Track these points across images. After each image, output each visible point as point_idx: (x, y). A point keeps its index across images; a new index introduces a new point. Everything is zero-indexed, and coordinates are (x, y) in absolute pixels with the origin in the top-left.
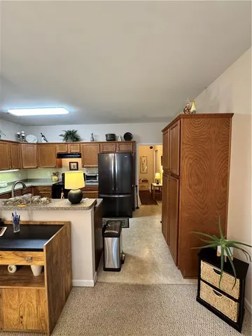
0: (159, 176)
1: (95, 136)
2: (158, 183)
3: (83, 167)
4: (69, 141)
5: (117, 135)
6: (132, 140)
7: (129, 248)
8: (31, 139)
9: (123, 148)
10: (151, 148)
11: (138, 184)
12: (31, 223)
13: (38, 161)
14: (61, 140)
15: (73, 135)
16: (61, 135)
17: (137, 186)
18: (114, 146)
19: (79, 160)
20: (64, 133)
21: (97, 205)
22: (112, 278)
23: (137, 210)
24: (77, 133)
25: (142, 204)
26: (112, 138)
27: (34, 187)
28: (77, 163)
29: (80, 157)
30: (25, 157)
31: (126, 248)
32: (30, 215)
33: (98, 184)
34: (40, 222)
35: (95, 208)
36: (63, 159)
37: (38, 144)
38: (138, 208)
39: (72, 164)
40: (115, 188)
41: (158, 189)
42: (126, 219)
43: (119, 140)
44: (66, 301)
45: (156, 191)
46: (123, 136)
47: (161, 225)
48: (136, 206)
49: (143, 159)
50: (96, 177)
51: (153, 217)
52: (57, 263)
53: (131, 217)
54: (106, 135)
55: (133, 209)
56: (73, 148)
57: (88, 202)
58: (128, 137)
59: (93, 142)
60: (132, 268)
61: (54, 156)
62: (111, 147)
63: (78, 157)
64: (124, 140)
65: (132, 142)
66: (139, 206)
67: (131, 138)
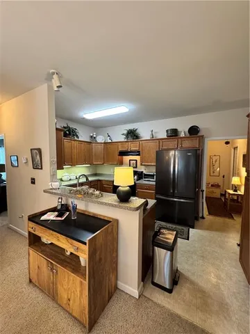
0: (238, 180)
1: (156, 133)
2: (236, 191)
3: (141, 165)
4: (130, 139)
5: (179, 130)
6: (199, 134)
7: (186, 267)
8: (100, 139)
9: (187, 144)
10: (227, 143)
11: (204, 188)
12: (86, 213)
13: (104, 158)
14: (122, 139)
15: (133, 133)
16: (123, 134)
17: (203, 191)
18: (176, 142)
19: (138, 158)
20: (125, 132)
21: (149, 207)
22: (160, 298)
23: (201, 220)
24: (138, 131)
25: (210, 213)
26: (174, 133)
27: (100, 180)
28: (136, 160)
29: (139, 155)
30: (95, 155)
31: (182, 266)
32: (87, 206)
33: (154, 183)
34: (93, 213)
35: (145, 210)
36: (124, 157)
37: (105, 143)
38: (203, 218)
39: (132, 162)
40: (174, 191)
41: (235, 198)
42: (185, 229)
43: (182, 135)
44: (109, 301)
45: (233, 200)
46: (187, 130)
47: (238, 249)
48: (201, 215)
49: (214, 158)
50: (153, 176)
51: (224, 234)
52: (100, 259)
53: (193, 228)
54: (167, 131)
55: (197, 218)
56: (133, 146)
57: (137, 201)
58: (194, 131)
59: (153, 139)
60: (188, 295)
61: (117, 153)
62: (173, 143)
63: (137, 155)
64: (188, 135)
65: (199, 137)
66: (205, 216)
67: (198, 132)
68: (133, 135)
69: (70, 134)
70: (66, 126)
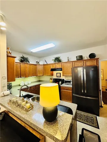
1: (70, 58)
3: (63, 76)
4: (57, 62)
5: (83, 56)
6: (96, 58)
8: (41, 63)
9: (89, 64)
11: (101, 88)
15: (58, 59)
18: (82, 63)
20: (54, 59)
23: (101, 108)
24: (60, 58)
26: (81, 58)
28: (60, 73)
29: (62, 70)
37: (44, 65)
39: (58, 74)
40: (84, 91)
42: (94, 117)
43: (86, 59)
46: (88, 56)
48: (100, 105)
53: (99, 116)
54: (77, 57)
56: (58, 66)
58: (92, 56)
59: (69, 61)
61: (50, 70)
62: (80, 63)
63: (61, 70)
64: (89, 58)
65: (96, 59)
66: (103, 105)
67: (95, 56)
68: (58, 60)
69: (24, 61)
70: (22, 56)
